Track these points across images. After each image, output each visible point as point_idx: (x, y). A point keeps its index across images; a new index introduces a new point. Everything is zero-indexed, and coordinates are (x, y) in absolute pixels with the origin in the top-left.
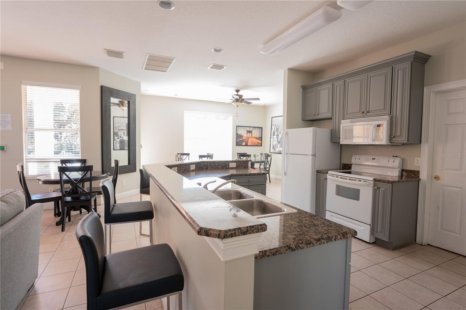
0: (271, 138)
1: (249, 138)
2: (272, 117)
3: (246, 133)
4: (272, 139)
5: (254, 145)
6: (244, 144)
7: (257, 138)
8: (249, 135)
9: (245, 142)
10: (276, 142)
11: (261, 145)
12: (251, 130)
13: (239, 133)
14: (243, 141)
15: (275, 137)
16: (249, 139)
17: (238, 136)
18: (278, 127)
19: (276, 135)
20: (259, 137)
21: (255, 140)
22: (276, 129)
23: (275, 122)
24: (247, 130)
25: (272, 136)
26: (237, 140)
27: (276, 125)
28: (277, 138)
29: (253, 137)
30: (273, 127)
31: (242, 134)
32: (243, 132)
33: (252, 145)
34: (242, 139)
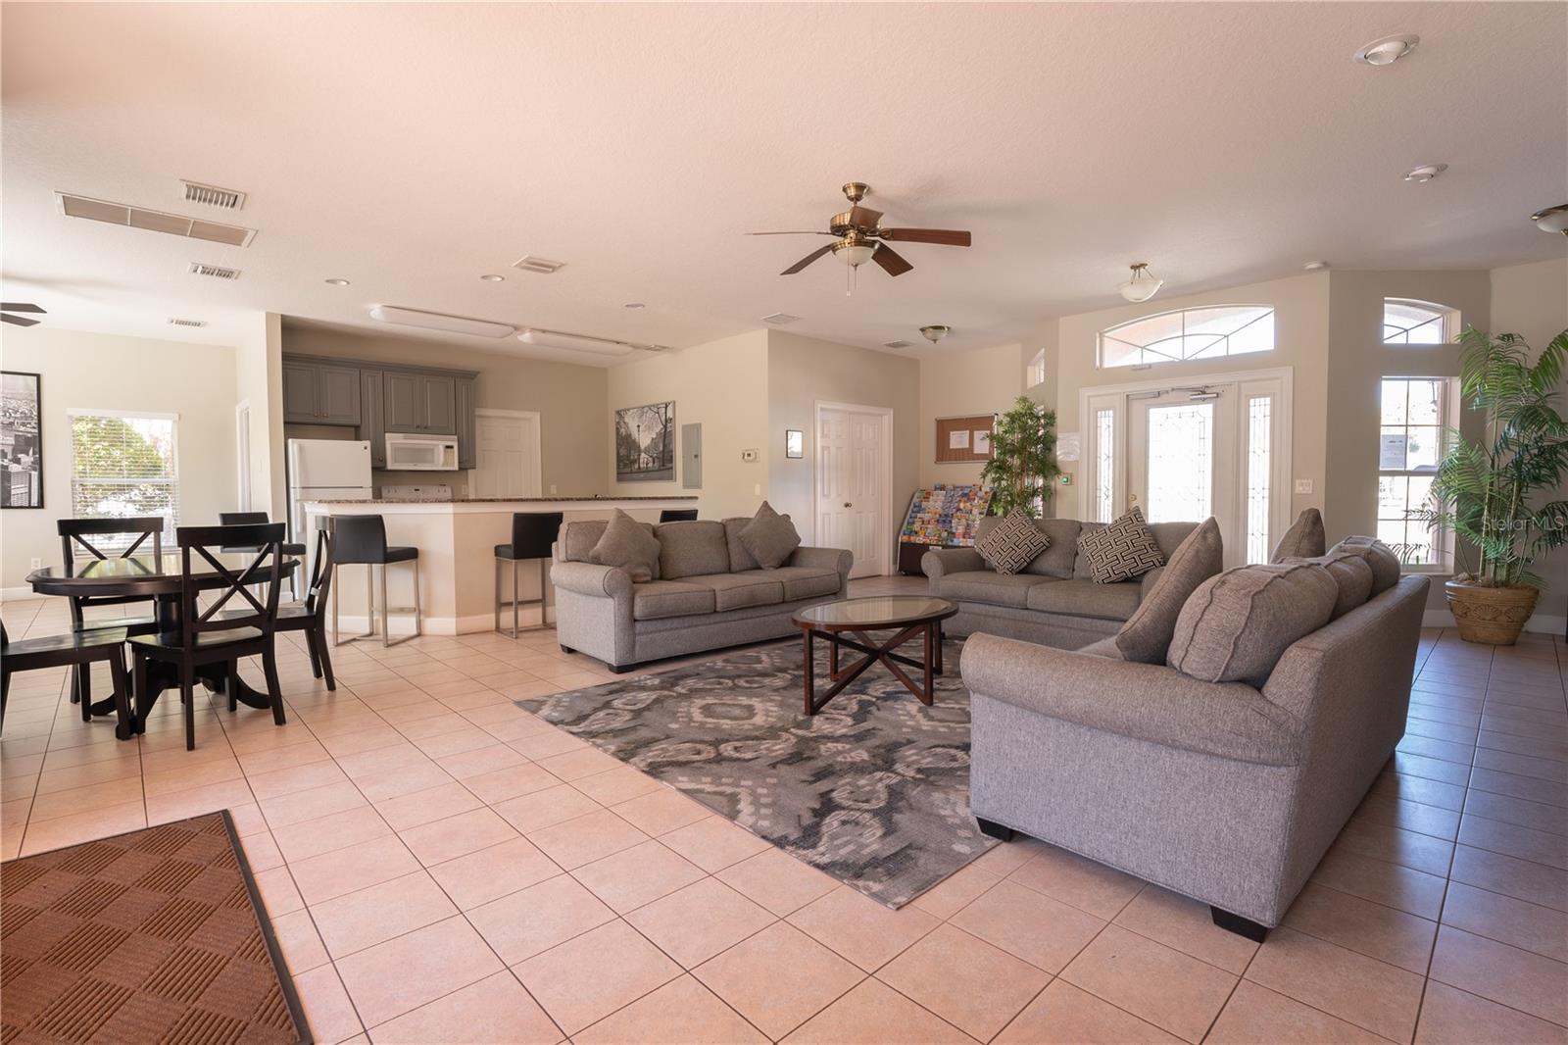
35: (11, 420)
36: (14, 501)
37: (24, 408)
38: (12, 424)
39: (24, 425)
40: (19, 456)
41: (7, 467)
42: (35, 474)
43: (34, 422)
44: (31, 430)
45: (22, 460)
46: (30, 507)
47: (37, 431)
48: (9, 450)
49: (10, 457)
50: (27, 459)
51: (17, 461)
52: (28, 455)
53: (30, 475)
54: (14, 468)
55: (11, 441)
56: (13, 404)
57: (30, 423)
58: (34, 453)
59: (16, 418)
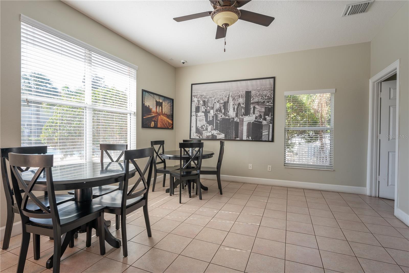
0: (191, 116)
1: (159, 114)
2: (192, 85)
3: (155, 107)
4: (194, 118)
5: (164, 127)
6: (153, 124)
7: (167, 116)
8: (159, 110)
9: (154, 121)
10: (204, 122)
11: (172, 128)
12: (161, 101)
13: (147, 104)
14: (151, 119)
15: (201, 114)
16: (159, 117)
17: (145, 110)
18: (206, 100)
19: (203, 112)
20: (169, 114)
21: (165, 118)
22: (201, 102)
23: (199, 92)
24: (156, 101)
25: (194, 113)
26: (144, 118)
27: (202, 96)
28: (206, 116)
29: (163, 113)
30: (195, 99)
31: (151, 107)
32: (150, 103)
33: (163, 127)
34: (150, 116)
35: (264, 100)
36: (264, 138)
37: (269, 94)
38: (264, 102)
39: (268, 102)
40: (266, 117)
41: (261, 122)
42: (271, 125)
43: (272, 100)
44: (270, 104)
45: (267, 119)
46: (269, 141)
47: (272, 105)
48: (262, 114)
49: (263, 117)
50: (268, 118)
51: (265, 119)
52: (269, 116)
53: (269, 125)
54: (264, 123)
55: (263, 110)
56: (265, 93)
57: (270, 101)
58: (271, 116)
59: (266, 99)
